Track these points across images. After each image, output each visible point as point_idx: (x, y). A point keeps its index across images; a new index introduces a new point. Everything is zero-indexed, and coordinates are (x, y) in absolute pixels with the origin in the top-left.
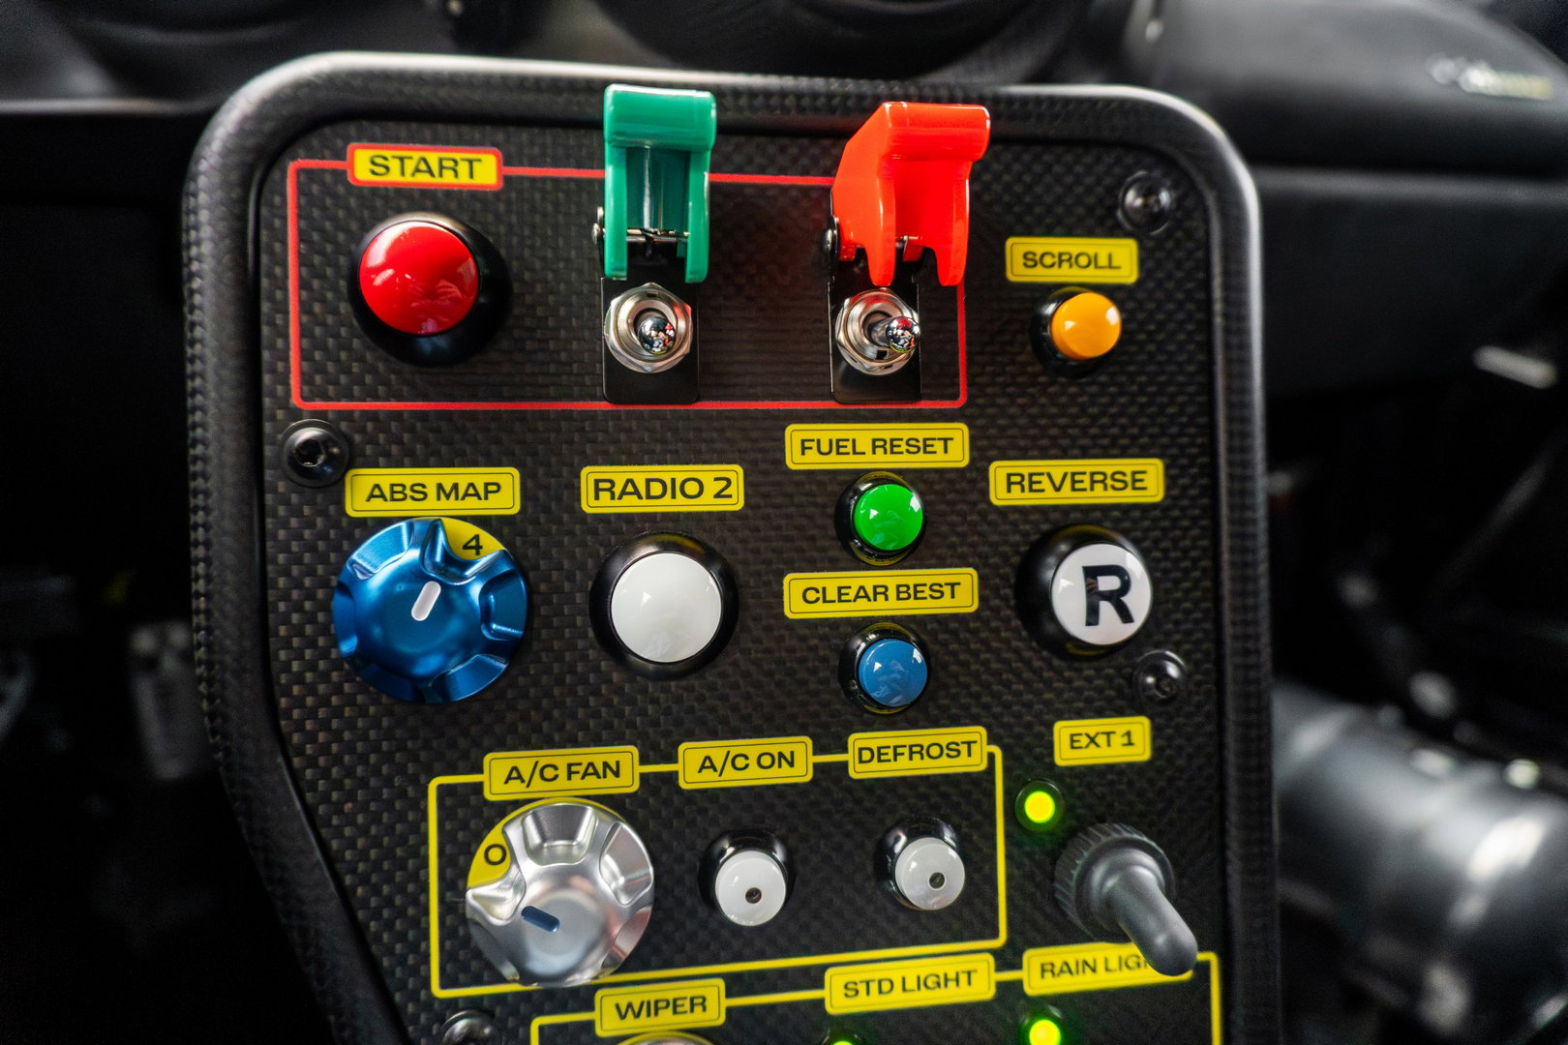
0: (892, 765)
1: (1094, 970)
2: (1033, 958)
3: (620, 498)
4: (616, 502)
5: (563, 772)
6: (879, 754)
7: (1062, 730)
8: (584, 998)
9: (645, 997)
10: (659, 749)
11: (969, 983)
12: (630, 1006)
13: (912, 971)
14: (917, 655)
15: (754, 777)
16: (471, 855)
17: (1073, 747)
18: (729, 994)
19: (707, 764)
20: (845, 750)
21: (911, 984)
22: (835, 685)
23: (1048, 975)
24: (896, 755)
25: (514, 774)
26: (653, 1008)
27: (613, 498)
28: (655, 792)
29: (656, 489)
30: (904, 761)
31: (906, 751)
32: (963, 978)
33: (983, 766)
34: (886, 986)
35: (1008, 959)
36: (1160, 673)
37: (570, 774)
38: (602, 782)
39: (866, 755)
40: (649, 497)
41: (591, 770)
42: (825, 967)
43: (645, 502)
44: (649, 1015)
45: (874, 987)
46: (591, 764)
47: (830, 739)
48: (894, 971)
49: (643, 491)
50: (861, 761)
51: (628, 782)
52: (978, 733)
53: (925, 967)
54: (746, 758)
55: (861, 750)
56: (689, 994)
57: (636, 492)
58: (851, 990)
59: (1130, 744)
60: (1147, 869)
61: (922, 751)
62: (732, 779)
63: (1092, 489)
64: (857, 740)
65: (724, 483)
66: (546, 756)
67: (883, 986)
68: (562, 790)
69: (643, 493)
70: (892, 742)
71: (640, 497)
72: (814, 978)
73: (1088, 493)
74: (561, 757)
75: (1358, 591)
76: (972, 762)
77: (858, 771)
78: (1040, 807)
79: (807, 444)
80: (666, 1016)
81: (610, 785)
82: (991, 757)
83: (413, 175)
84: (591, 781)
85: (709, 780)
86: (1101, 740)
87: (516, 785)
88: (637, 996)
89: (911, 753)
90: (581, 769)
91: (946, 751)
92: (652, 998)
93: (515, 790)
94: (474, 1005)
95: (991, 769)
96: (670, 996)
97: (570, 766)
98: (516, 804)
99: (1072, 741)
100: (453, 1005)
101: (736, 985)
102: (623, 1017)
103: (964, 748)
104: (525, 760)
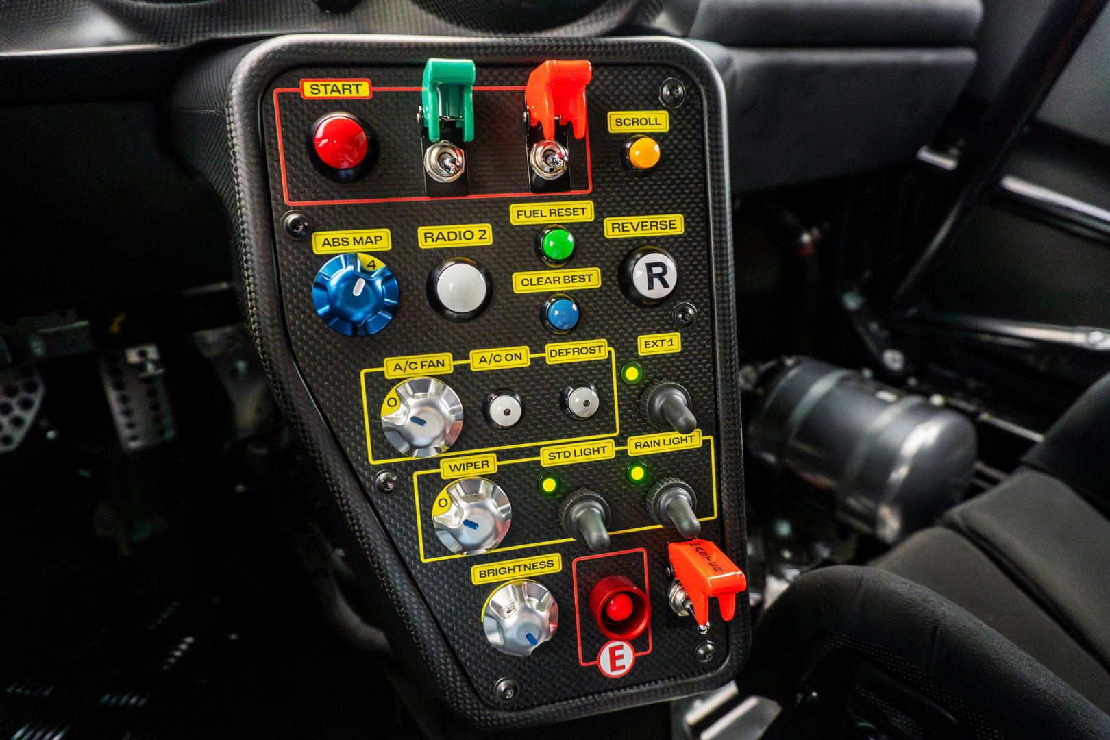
0: (565, 357)
1: (659, 445)
2: (632, 441)
3: (436, 241)
4: (434, 243)
5: (419, 365)
6: (559, 353)
7: (642, 340)
8: (435, 463)
9: (462, 462)
10: (461, 353)
11: (604, 452)
12: (455, 465)
13: (578, 448)
14: (574, 307)
15: (504, 365)
16: (381, 403)
17: (646, 347)
18: (498, 460)
19: (483, 360)
20: (544, 351)
21: (578, 453)
22: (539, 323)
23: (639, 447)
24: (567, 353)
25: (398, 367)
26: (467, 466)
27: (433, 241)
28: (461, 374)
29: (452, 236)
30: (570, 355)
31: (571, 351)
32: (601, 450)
33: (606, 357)
34: (567, 454)
35: (620, 441)
36: (684, 311)
37: (422, 366)
38: (437, 369)
39: (554, 353)
40: (449, 240)
41: (431, 364)
42: (539, 447)
43: (448, 242)
44: (464, 469)
45: (562, 455)
46: (431, 361)
47: (537, 347)
48: (571, 448)
49: (446, 238)
50: (551, 356)
51: (448, 369)
52: (603, 342)
53: (583, 446)
54: (500, 356)
55: (551, 351)
56: (481, 460)
57: (444, 238)
58: (552, 456)
59: (672, 345)
60: (679, 397)
61: (579, 351)
62: (494, 366)
63: (651, 229)
64: (549, 347)
65: (483, 232)
66: (411, 358)
67: (566, 454)
68: (419, 374)
69: (447, 238)
70: (565, 347)
71: (445, 240)
72: (535, 452)
73: (650, 231)
74: (417, 359)
75: (852, 302)
76: (602, 355)
77: (550, 361)
78: (632, 374)
79: (520, 213)
80: (472, 469)
81: (440, 370)
82: (610, 353)
83: (331, 93)
84: (432, 369)
85: (484, 367)
86: (659, 343)
87: (398, 371)
88: (458, 461)
89: (574, 352)
90: (427, 364)
91: (589, 351)
92: (465, 462)
93: (398, 374)
94: (387, 467)
95: (609, 359)
96: (473, 461)
97: (422, 362)
98: (399, 380)
99: (646, 345)
100: (378, 467)
101: (501, 456)
102: (453, 471)
103: (597, 349)
104: (402, 361)
